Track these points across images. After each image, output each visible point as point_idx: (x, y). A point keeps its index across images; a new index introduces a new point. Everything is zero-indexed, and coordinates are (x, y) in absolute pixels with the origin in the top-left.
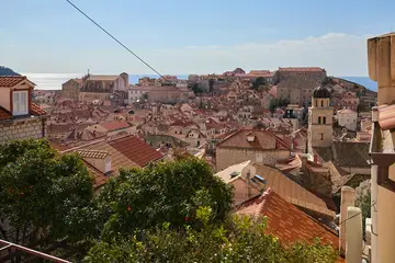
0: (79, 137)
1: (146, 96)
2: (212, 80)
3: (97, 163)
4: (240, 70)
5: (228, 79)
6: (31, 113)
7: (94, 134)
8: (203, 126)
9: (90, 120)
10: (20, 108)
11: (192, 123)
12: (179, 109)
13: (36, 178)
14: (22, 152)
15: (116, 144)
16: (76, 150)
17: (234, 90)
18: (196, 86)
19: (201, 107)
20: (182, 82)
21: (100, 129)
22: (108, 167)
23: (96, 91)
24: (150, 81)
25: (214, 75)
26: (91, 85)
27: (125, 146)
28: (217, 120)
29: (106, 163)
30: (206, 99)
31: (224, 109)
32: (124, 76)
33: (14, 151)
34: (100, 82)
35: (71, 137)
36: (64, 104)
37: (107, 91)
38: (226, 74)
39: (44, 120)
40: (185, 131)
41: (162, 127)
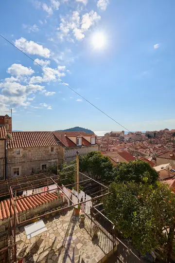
0: (109, 150)
1: (130, 138)
2: (155, 133)
3: (114, 159)
4: (167, 129)
5: (161, 133)
6: (96, 143)
7: (114, 150)
8: (151, 149)
9: (112, 146)
10: (93, 142)
11: (147, 148)
12: (142, 143)
13: (97, 162)
14: (93, 155)
15: (120, 154)
16: (108, 155)
17: (164, 137)
18: (149, 135)
19: (151, 142)
20: (143, 134)
21: (115, 148)
22: (118, 161)
23: (114, 136)
24: (132, 133)
25: (156, 131)
26: (113, 135)
27: (123, 154)
28: (157, 147)
29: (117, 159)
30: (152, 140)
31: (160, 143)
32: (123, 132)
33: (92, 154)
34: (116, 134)
35: (107, 150)
36: (105, 140)
37: (117, 136)
38: (161, 131)
39: (99, 146)
40: (144, 151)
41: (136, 149)
